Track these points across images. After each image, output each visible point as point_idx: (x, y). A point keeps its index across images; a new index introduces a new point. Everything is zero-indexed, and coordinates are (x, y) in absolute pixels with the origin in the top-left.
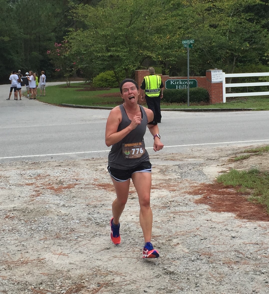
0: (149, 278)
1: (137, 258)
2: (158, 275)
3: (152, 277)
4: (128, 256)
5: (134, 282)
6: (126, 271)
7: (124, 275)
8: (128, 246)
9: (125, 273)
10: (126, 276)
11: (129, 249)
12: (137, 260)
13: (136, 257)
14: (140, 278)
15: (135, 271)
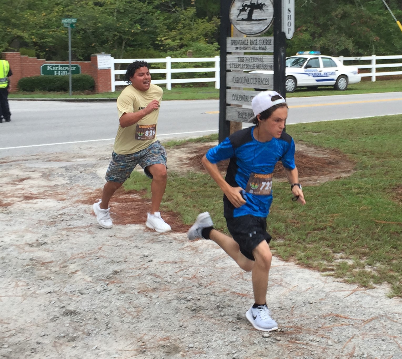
0: (42, 322)
1: (22, 296)
2: (54, 318)
3: (45, 321)
4: (10, 294)
5: (21, 331)
6: (9, 316)
7: (6, 321)
8: (9, 280)
9: (8, 319)
10: (9, 324)
11: (10, 283)
12: (23, 299)
13: (21, 294)
14: (29, 325)
15: (22, 315)
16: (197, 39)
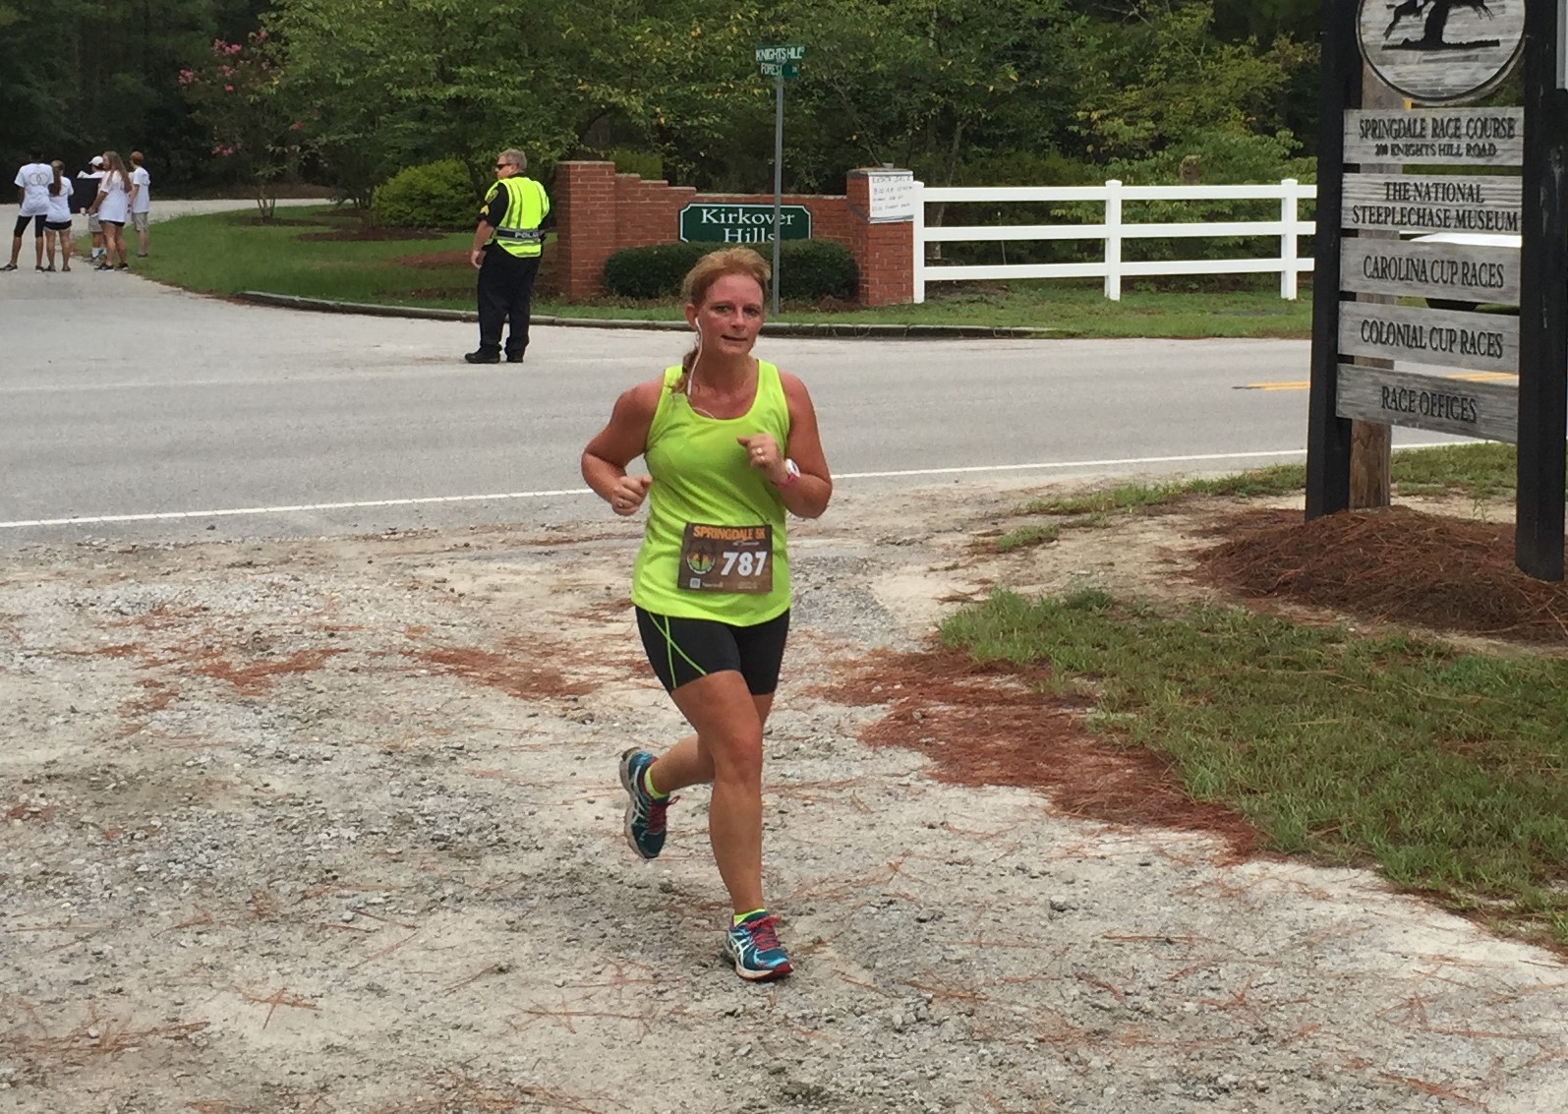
16: (1216, 115)
